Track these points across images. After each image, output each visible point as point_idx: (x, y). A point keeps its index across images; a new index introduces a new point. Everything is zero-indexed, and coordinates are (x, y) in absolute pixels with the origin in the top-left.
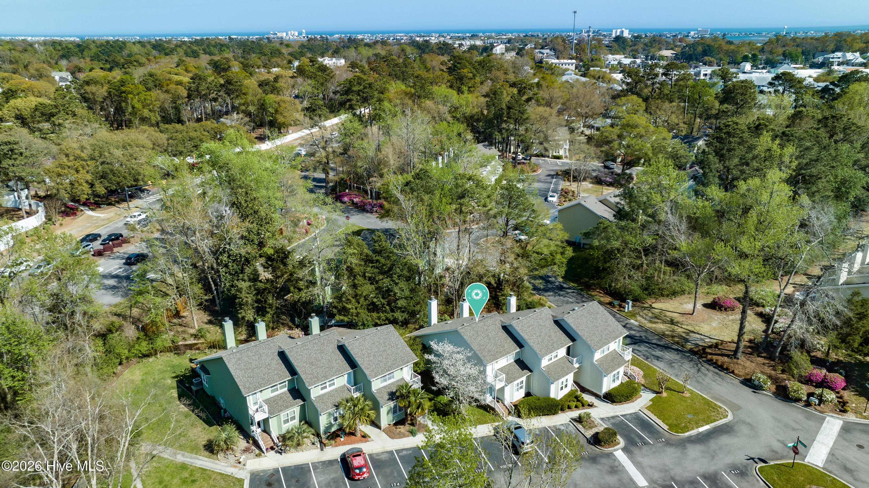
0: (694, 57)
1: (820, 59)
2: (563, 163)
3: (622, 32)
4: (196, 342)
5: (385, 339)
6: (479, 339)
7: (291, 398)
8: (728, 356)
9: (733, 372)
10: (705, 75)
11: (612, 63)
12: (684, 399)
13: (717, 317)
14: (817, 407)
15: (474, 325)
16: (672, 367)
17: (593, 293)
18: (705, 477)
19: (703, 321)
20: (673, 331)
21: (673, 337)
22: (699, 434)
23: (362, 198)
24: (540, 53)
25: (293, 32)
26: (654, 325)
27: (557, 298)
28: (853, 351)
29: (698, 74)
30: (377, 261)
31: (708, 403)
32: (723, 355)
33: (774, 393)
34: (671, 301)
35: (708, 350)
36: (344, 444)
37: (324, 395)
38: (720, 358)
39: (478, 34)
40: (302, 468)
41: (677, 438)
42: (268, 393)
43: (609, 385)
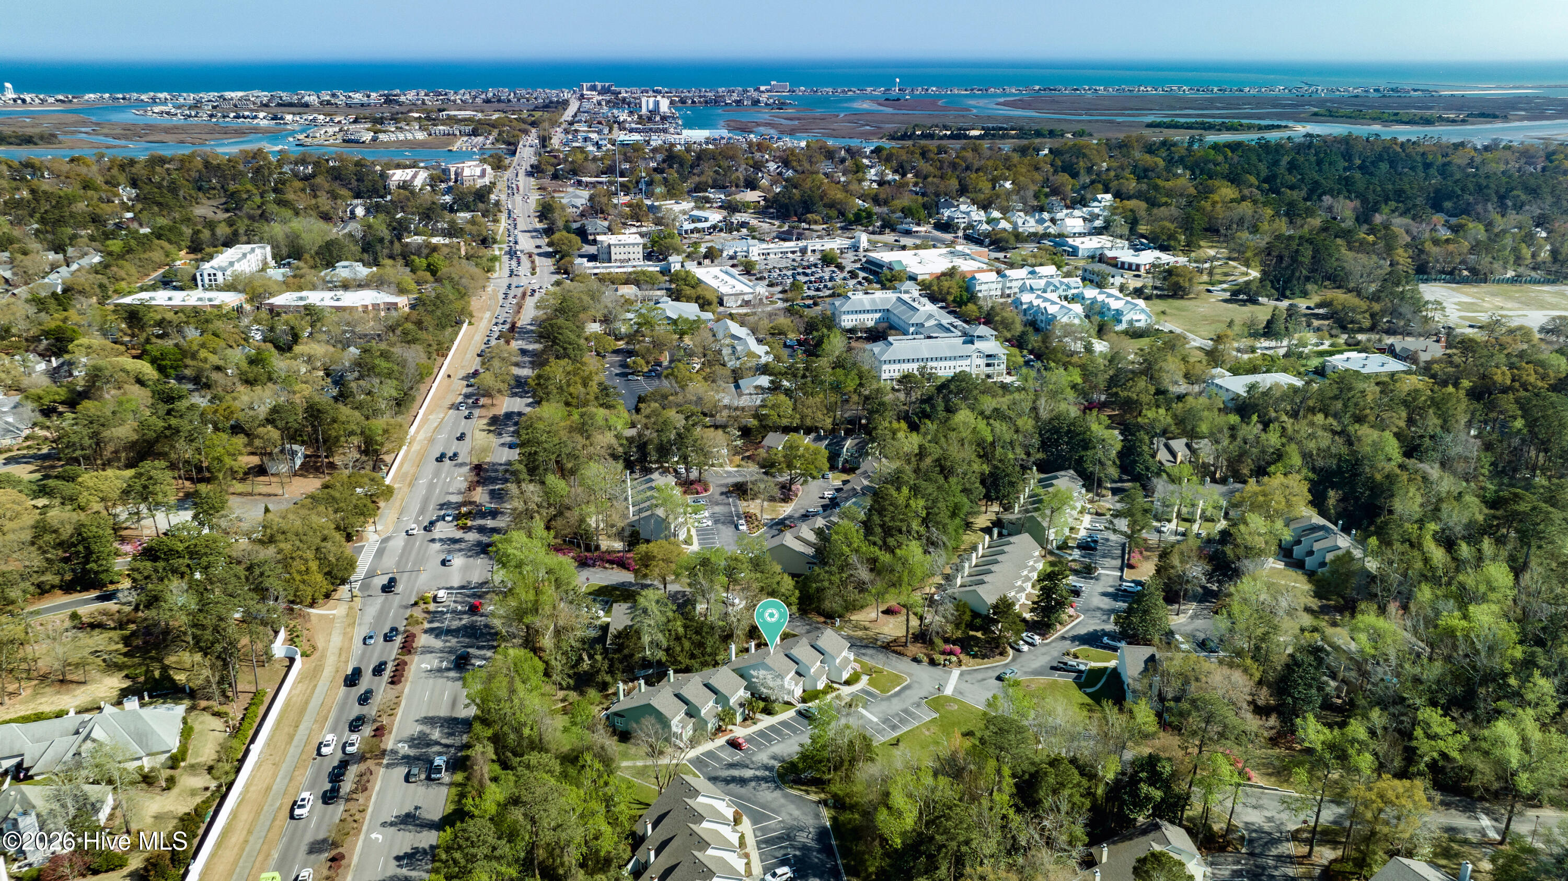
1: (944, 217)
2: (726, 472)
3: (657, 104)
6: (776, 664)
7: (689, 718)
8: (902, 645)
9: (906, 655)
12: (884, 675)
13: (891, 620)
14: (948, 665)
15: (770, 655)
16: (873, 658)
17: (810, 616)
18: (902, 710)
19: (883, 625)
20: (868, 634)
21: (869, 639)
22: (896, 692)
24: (573, 206)
26: (855, 633)
31: (897, 675)
32: (899, 645)
33: (928, 663)
34: (860, 613)
35: (891, 644)
36: (723, 736)
37: (706, 712)
38: (898, 647)
40: (710, 752)
41: (885, 696)
42: (678, 718)
43: (845, 676)
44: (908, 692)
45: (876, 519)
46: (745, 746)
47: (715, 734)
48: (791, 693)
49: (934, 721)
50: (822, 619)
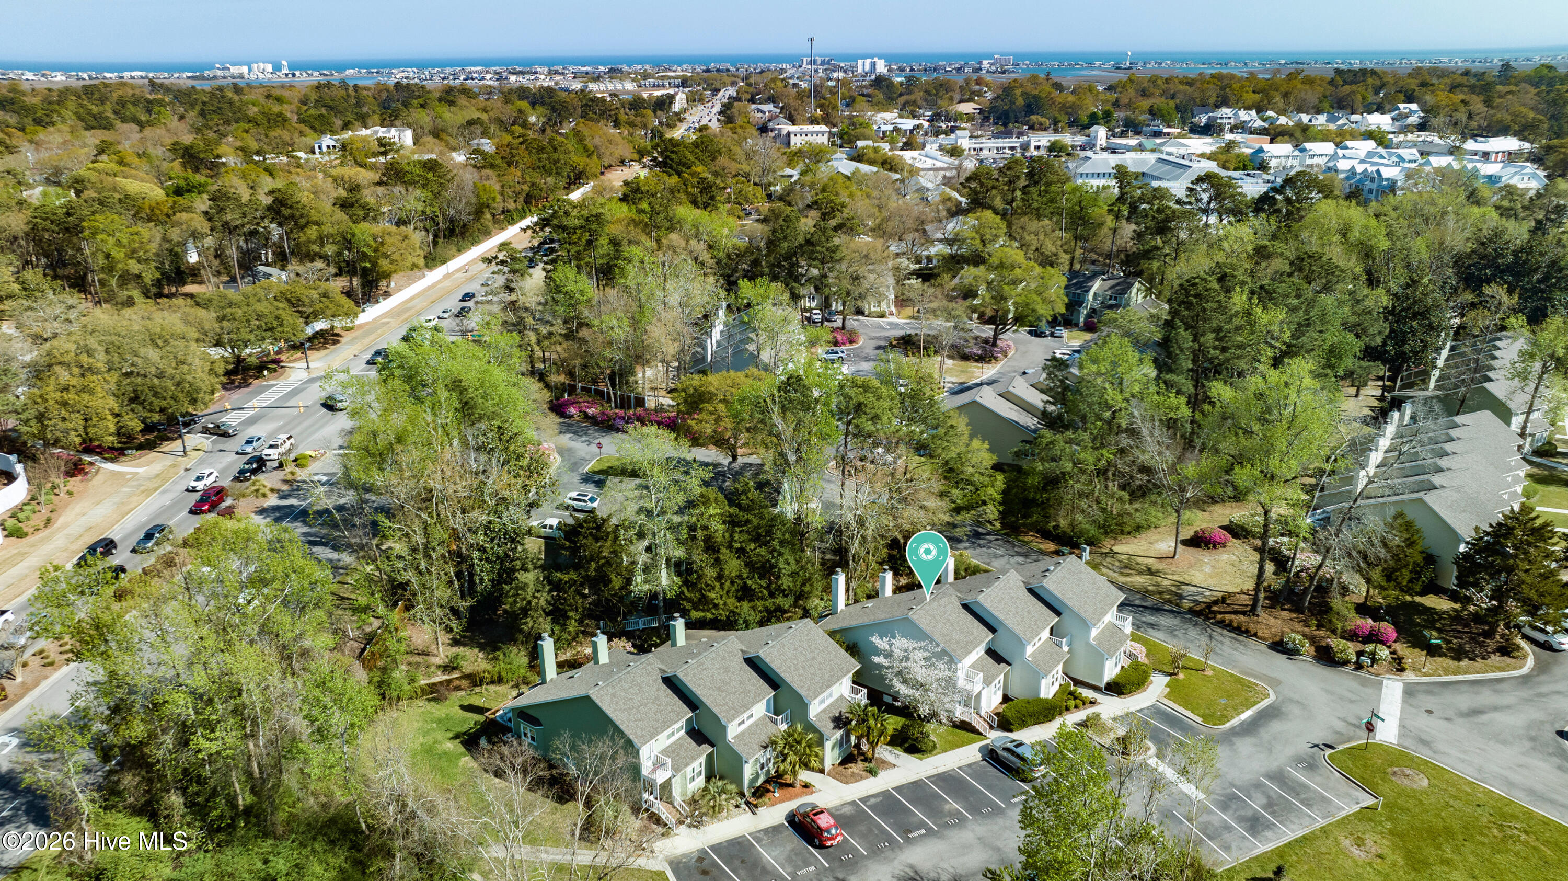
0: (1012, 115)
1: (1203, 119)
2: (890, 324)
3: (873, 65)
4: (447, 677)
5: (808, 641)
6: (939, 626)
7: (694, 744)
8: (1244, 613)
9: (1255, 635)
10: (1038, 148)
11: (884, 128)
12: (1208, 679)
13: (1205, 557)
14: (1370, 669)
15: (927, 607)
16: (1175, 636)
17: (1026, 539)
18: (1270, 777)
19: (1191, 567)
20: (1157, 585)
21: (1161, 593)
22: (1242, 723)
23: (600, 408)
24: (759, 110)
25: (262, 65)
26: (1128, 579)
27: (978, 550)
28: (1402, 590)
29: (1025, 147)
30: (748, 522)
31: (1239, 681)
32: (1236, 613)
33: (1314, 658)
34: (1136, 541)
35: (1215, 608)
36: (781, 800)
37: (743, 733)
38: (1233, 616)
39: (620, 67)
40: (739, 843)
41: (1217, 732)
42: (663, 741)
43: (1111, 671)
44: (1276, 726)
45: (1184, 336)
46: (837, 836)
47: (760, 792)
48: (973, 701)
49: (1367, 814)
50: (1051, 546)
